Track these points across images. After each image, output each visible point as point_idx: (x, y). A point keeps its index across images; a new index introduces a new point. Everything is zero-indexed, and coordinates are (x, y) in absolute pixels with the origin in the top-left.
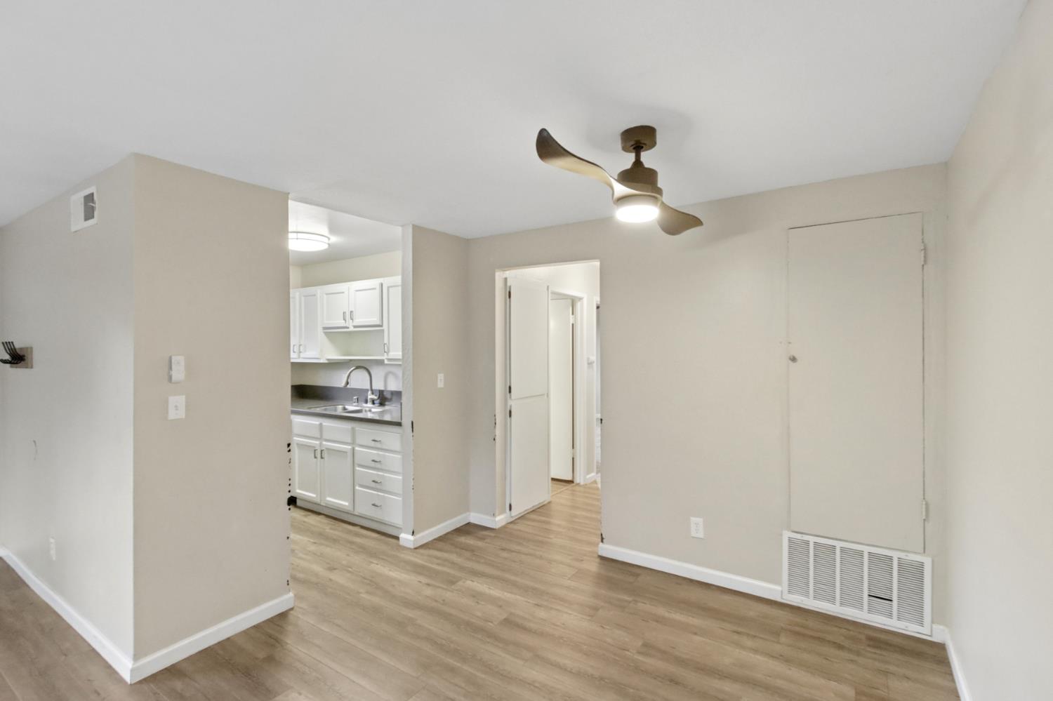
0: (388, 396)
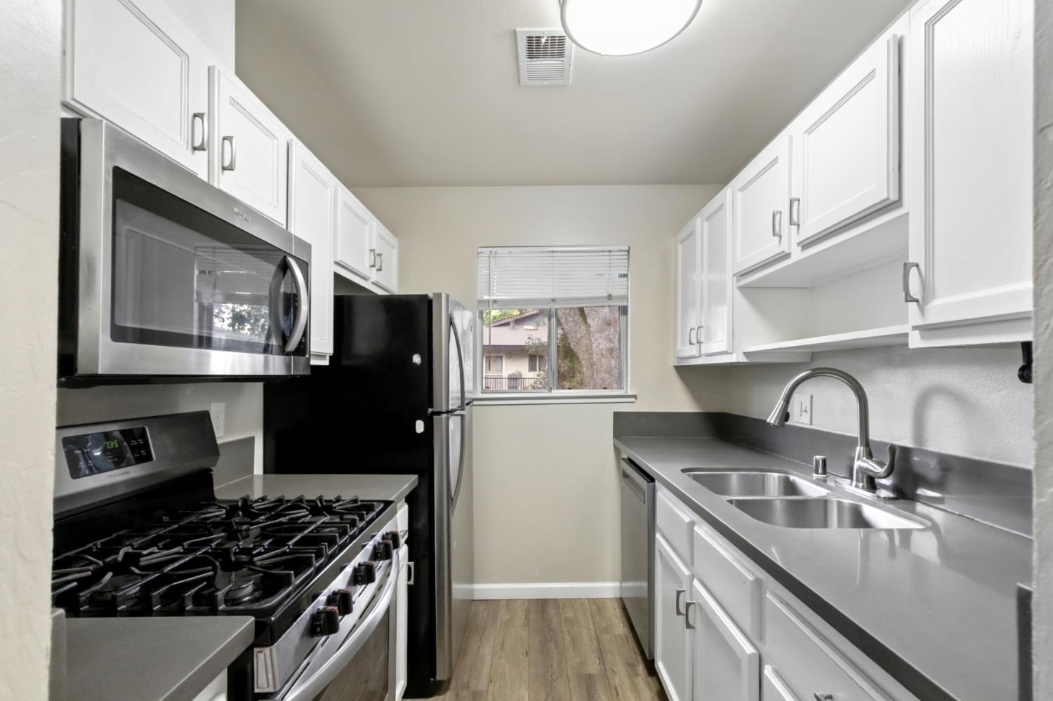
0: (931, 469)
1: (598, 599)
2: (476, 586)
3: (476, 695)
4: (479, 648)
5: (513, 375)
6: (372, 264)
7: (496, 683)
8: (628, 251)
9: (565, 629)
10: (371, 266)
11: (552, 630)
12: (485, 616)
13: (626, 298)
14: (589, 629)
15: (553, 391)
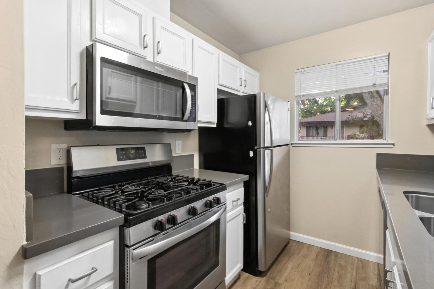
1: (365, 260)
2: (291, 233)
3: (277, 284)
4: (286, 263)
5: (349, 135)
6: (240, 84)
7: (288, 282)
8: (389, 56)
9: (336, 269)
10: (240, 85)
11: (329, 267)
12: (295, 249)
13: (387, 84)
14: (352, 275)
15: (337, 140)
